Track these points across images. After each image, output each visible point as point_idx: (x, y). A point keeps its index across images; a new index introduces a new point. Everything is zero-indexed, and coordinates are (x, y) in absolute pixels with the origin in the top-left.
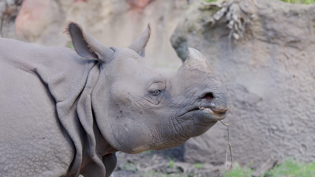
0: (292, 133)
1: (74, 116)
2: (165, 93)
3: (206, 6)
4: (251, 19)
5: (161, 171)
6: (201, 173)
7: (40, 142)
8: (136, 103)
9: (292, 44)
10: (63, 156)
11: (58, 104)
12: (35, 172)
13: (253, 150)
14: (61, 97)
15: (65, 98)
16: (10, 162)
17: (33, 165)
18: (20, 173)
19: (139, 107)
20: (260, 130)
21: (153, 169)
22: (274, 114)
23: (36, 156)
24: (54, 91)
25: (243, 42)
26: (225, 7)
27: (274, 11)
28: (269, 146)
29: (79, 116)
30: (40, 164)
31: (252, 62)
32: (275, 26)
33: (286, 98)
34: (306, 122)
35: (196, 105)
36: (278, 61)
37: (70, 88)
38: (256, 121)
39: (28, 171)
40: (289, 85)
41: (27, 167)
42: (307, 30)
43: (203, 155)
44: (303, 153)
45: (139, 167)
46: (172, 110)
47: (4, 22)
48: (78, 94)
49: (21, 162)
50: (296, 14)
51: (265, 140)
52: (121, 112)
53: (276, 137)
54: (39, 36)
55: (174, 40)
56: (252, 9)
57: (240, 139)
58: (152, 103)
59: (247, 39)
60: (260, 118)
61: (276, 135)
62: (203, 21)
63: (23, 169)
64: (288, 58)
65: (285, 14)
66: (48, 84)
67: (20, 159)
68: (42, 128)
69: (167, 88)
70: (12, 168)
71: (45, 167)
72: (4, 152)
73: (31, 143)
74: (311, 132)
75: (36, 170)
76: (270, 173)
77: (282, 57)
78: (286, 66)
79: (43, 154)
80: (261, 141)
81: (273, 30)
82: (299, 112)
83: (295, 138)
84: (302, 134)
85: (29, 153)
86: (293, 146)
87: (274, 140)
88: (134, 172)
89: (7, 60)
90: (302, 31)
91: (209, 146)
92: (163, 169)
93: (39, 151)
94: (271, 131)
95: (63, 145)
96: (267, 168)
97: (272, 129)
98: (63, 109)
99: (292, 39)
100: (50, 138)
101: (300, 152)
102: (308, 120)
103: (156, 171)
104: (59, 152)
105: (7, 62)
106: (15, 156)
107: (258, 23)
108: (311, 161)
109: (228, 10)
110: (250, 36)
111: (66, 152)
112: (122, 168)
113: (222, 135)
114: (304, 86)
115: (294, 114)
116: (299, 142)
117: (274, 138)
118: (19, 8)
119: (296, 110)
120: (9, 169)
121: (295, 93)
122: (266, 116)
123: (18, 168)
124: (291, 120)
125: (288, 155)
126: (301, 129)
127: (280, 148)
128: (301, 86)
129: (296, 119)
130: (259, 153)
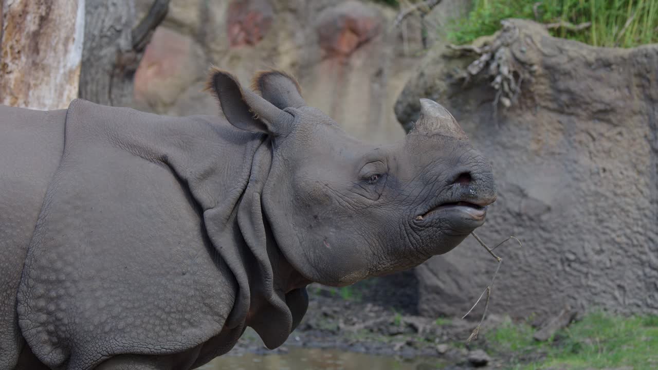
0: (601, 266)
1: (232, 231)
2: (388, 178)
3: (455, 50)
4: (532, 73)
5: (380, 330)
6: (448, 334)
7: (178, 280)
8: (341, 200)
9: (601, 116)
10: (216, 303)
11: (208, 214)
12: (171, 330)
13: (536, 294)
14: (211, 202)
15: (218, 202)
16: (128, 314)
17: (167, 319)
18: (145, 333)
19: (346, 207)
20: (547, 261)
21: (366, 328)
22: (571, 234)
23: (172, 304)
24: (199, 191)
25: (519, 111)
26: (487, 52)
27: (571, 59)
28: (561, 288)
29: (242, 232)
30: (177, 317)
31: (533, 146)
32: (572, 85)
33: (591, 205)
34: (624, 246)
35: (443, 197)
36: (576, 144)
37: (224, 185)
38: (541, 246)
39: (158, 329)
40: (596, 184)
41: (157, 322)
42: (626, 91)
43: (450, 304)
44: (621, 300)
45: (342, 325)
46: (403, 208)
47: (115, 80)
48: (238, 195)
49: (146, 314)
50: (607, 65)
51: (556, 277)
52: (316, 217)
53: (575, 273)
54: (172, 104)
55: (401, 108)
56: (532, 56)
57: (513, 276)
58: (367, 197)
59: (524, 106)
60: (547, 240)
61: (575, 269)
62: (450, 76)
63: (150, 326)
64: (594, 139)
65: (588, 64)
66: (188, 180)
67: (144, 309)
68: (181, 256)
69: (390, 171)
70: (131, 324)
71: (186, 322)
72: (117, 298)
73: (163, 282)
74: (634, 263)
75: (172, 327)
76: (564, 334)
77: (584, 137)
78: (590, 153)
79: (183, 300)
80: (548, 280)
81: (568, 91)
82: (614, 231)
83: (607, 274)
84: (618, 268)
85: (159, 299)
86: (603, 288)
87: (571, 278)
88: (333, 333)
89: (117, 143)
90: (618, 94)
91: (460, 288)
92: (382, 327)
93: (176, 295)
94: (566, 264)
95: (217, 284)
96: (560, 324)
97: (568, 259)
98: (216, 222)
99: (601, 107)
100: (194, 274)
101: (615, 299)
102: (627, 244)
103: (371, 331)
104: (210, 297)
105: (118, 146)
106: (136, 305)
107: (543, 80)
108: (633, 313)
109: (493, 57)
110: (529, 102)
111: (222, 296)
112: (314, 326)
113: (483, 270)
114: (621, 187)
115: (605, 233)
116: (612, 281)
117: (571, 275)
118: (139, 56)
119: (607, 227)
120: (126, 327)
121: (607, 198)
122: (556, 237)
123: (141, 325)
124: (600, 245)
125: (595, 304)
126: (615, 258)
127: (581, 290)
128: (616, 185)
129: (607, 242)
130: (545, 301)
